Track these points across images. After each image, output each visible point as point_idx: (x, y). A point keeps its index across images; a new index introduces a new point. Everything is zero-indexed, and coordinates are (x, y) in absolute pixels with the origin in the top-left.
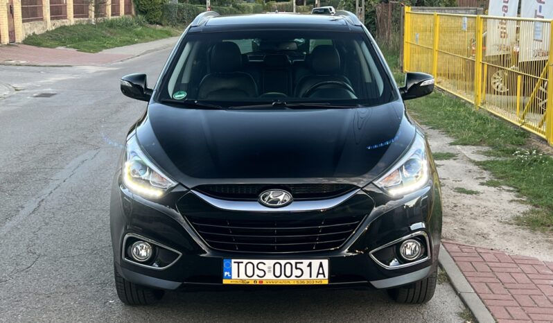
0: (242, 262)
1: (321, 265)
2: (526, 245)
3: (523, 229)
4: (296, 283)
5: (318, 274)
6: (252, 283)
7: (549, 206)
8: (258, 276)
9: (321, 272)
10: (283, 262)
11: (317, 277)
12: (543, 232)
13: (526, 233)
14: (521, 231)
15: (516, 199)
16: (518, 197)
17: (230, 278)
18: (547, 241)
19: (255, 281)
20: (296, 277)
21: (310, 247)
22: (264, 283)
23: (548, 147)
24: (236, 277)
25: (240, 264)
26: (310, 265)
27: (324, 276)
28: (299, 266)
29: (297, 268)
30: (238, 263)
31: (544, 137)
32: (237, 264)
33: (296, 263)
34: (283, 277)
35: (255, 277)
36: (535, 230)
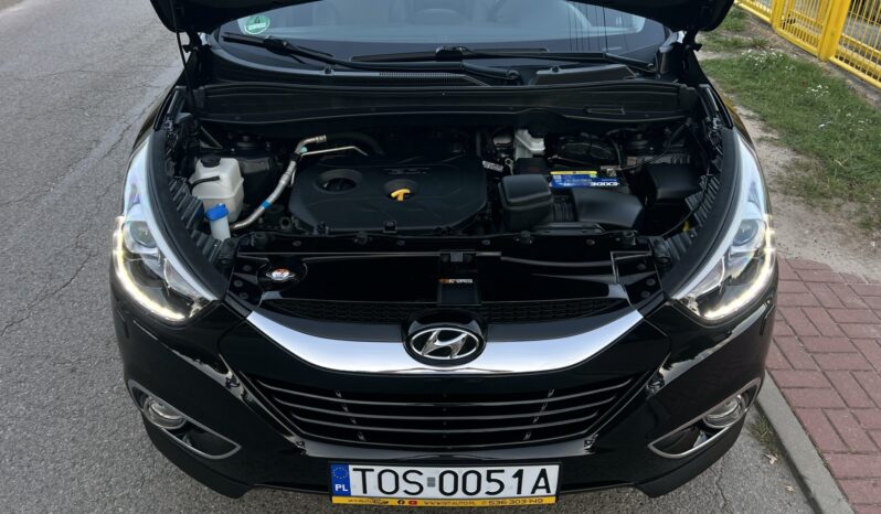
0: (372, 470)
1: (543, 474)
2: (805, 236)
3: (795, 202)
4: (488, 504)
5: (536, 487)
6: (394, 503)
7: (818, 154)
8: (406, 492)
9: (542, 483)
10: (460, 471)
11: (533, 492)
12: (826, 208)
13: (800, 209)
14: (792, 207)
15: (765, 135)
16: (766, 131)
17: (348, 494)
18: (835, 228)
19: (400, 500)
20: (488, 493)
21: (519, 435)
22: (420, 503)
23: (774, 36)
24: (361, 493)
25: (367, 473)
26: (519, 475)
27: (548, 491)
28: (493, 476)
29: (489, 480)
30: (364, 471)
31: (767, 19)
32: (360, 473)
33: (489, 473)
34: (460, 494)
35: (400, 494)
36: (813, 206)
